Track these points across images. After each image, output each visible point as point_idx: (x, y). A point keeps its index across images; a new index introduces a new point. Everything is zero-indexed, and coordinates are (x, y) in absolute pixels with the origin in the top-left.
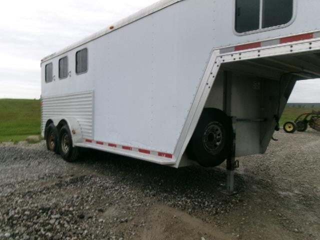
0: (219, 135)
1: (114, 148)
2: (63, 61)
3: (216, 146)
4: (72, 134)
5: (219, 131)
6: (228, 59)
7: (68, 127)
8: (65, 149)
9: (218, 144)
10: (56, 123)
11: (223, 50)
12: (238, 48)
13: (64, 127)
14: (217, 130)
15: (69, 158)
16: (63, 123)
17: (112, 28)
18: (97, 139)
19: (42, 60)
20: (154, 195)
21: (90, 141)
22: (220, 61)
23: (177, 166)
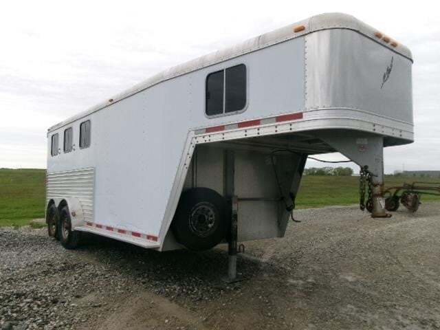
0: (211, 216)
1: (111, 231)
2: (68, 133)
3: (208, 228)
4: (71, 216)
5: (212, 212)
6: (201, 141)
7: (68, 209)
8: (65, 234)
9: (210, 225)
10: (57, 204)
11: (197, 131)
12: (208, 130)
13: (65, 208)
14: (209, 211)
15: (68, 245)
16: (63, 203)
17: (111, 100)
18: (97, 221)
19: (49, 130)
20: (144, 283)
21: (90, 224)
22: (195, 142)
23: (160, 250)
